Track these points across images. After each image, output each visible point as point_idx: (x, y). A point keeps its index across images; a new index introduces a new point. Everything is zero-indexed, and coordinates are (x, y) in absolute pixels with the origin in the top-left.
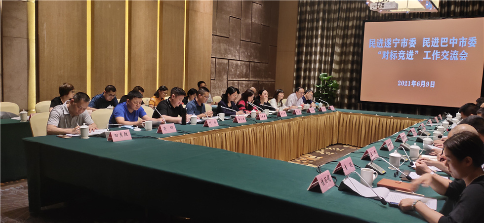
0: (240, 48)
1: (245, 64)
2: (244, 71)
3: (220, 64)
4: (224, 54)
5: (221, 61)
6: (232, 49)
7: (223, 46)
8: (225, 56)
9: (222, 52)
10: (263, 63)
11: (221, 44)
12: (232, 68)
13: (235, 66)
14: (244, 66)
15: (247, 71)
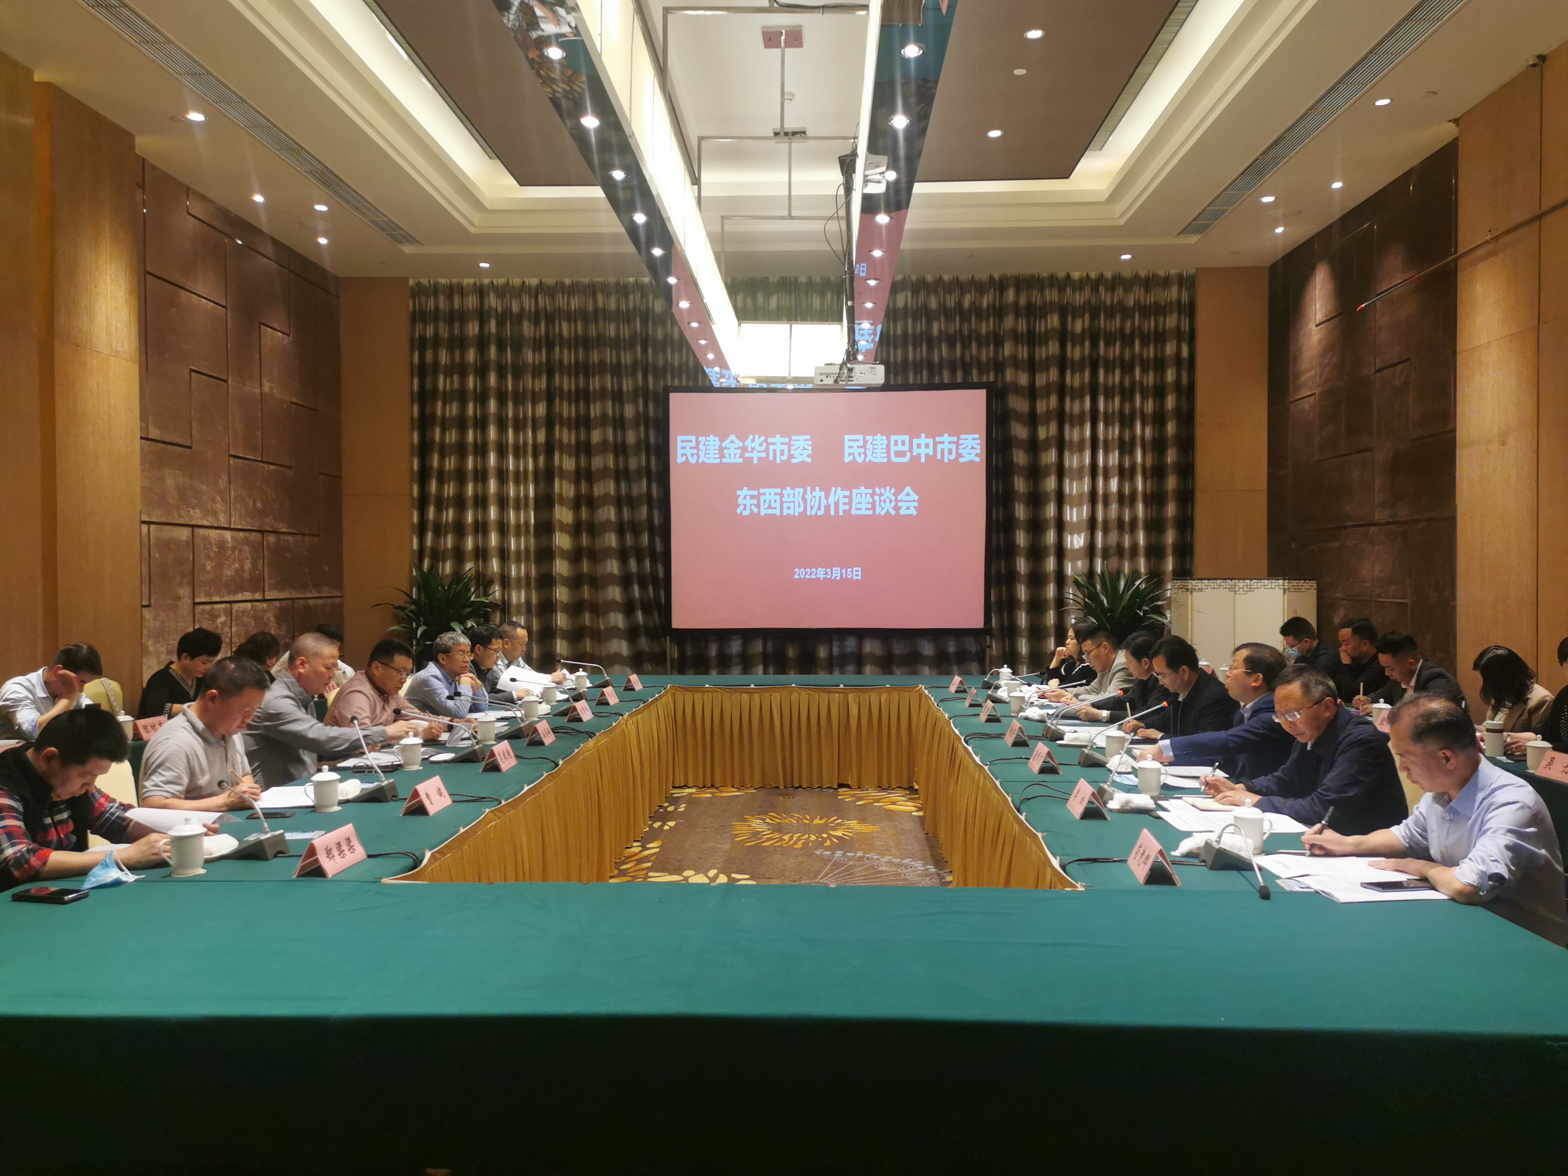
0: (230, 482)
1: (247, 542)
2: (248, 565)
3: (166, 545)
4: (178, 508)
5: (168, 532)
6: (204, 487)
7: (172, 480)
8: (180, 516)
9: (172, 501)
10: (304, 535)
11: (167, 471)
12: (208, 557)
13: (215, 549)
14: (246, 548)
15: (254, 564)
